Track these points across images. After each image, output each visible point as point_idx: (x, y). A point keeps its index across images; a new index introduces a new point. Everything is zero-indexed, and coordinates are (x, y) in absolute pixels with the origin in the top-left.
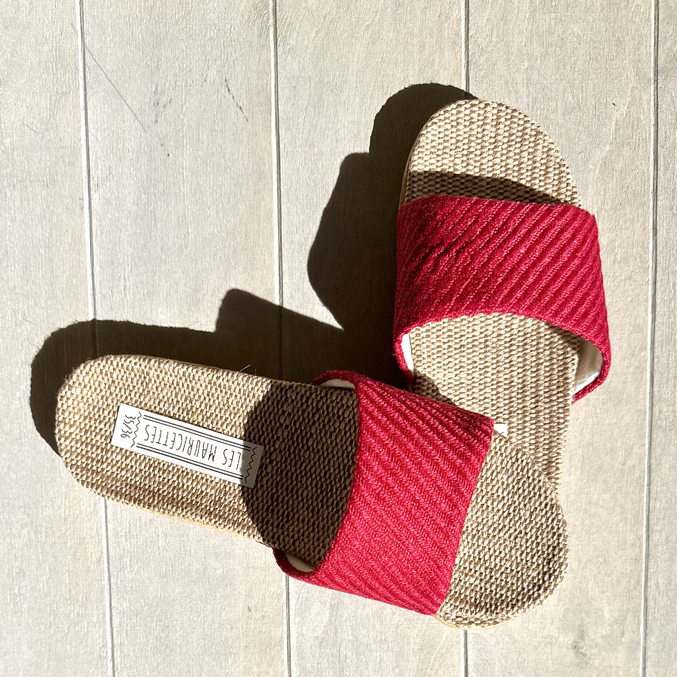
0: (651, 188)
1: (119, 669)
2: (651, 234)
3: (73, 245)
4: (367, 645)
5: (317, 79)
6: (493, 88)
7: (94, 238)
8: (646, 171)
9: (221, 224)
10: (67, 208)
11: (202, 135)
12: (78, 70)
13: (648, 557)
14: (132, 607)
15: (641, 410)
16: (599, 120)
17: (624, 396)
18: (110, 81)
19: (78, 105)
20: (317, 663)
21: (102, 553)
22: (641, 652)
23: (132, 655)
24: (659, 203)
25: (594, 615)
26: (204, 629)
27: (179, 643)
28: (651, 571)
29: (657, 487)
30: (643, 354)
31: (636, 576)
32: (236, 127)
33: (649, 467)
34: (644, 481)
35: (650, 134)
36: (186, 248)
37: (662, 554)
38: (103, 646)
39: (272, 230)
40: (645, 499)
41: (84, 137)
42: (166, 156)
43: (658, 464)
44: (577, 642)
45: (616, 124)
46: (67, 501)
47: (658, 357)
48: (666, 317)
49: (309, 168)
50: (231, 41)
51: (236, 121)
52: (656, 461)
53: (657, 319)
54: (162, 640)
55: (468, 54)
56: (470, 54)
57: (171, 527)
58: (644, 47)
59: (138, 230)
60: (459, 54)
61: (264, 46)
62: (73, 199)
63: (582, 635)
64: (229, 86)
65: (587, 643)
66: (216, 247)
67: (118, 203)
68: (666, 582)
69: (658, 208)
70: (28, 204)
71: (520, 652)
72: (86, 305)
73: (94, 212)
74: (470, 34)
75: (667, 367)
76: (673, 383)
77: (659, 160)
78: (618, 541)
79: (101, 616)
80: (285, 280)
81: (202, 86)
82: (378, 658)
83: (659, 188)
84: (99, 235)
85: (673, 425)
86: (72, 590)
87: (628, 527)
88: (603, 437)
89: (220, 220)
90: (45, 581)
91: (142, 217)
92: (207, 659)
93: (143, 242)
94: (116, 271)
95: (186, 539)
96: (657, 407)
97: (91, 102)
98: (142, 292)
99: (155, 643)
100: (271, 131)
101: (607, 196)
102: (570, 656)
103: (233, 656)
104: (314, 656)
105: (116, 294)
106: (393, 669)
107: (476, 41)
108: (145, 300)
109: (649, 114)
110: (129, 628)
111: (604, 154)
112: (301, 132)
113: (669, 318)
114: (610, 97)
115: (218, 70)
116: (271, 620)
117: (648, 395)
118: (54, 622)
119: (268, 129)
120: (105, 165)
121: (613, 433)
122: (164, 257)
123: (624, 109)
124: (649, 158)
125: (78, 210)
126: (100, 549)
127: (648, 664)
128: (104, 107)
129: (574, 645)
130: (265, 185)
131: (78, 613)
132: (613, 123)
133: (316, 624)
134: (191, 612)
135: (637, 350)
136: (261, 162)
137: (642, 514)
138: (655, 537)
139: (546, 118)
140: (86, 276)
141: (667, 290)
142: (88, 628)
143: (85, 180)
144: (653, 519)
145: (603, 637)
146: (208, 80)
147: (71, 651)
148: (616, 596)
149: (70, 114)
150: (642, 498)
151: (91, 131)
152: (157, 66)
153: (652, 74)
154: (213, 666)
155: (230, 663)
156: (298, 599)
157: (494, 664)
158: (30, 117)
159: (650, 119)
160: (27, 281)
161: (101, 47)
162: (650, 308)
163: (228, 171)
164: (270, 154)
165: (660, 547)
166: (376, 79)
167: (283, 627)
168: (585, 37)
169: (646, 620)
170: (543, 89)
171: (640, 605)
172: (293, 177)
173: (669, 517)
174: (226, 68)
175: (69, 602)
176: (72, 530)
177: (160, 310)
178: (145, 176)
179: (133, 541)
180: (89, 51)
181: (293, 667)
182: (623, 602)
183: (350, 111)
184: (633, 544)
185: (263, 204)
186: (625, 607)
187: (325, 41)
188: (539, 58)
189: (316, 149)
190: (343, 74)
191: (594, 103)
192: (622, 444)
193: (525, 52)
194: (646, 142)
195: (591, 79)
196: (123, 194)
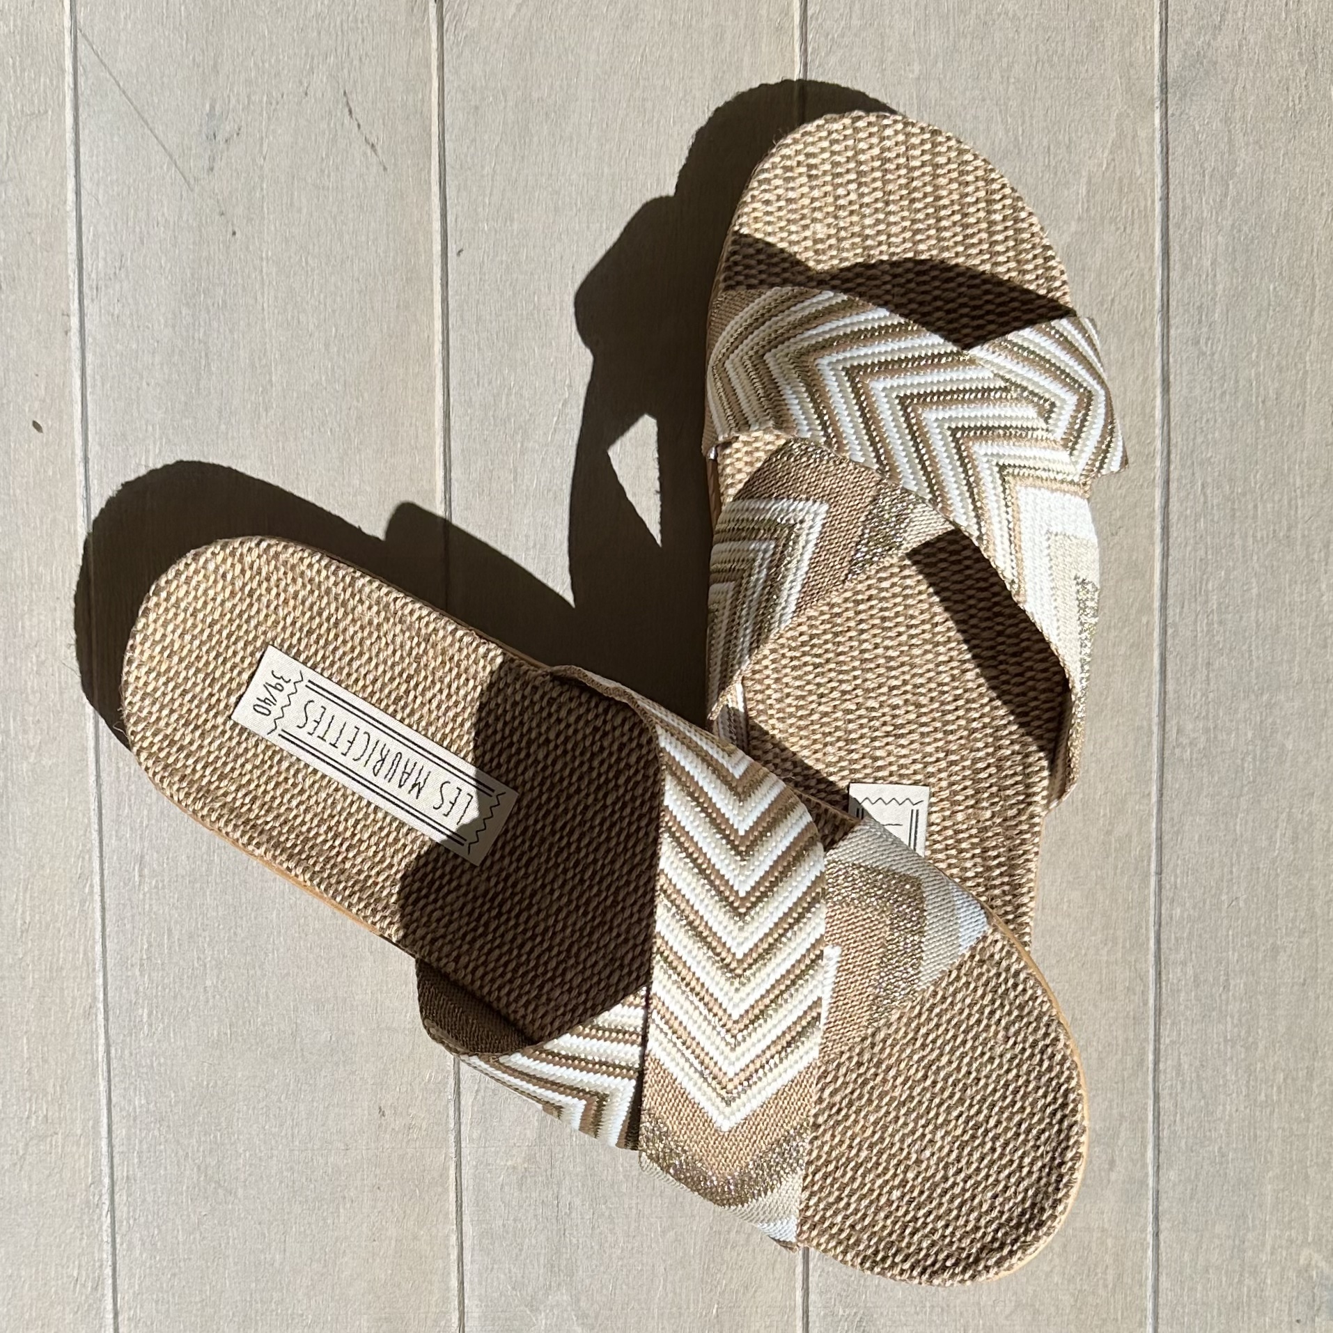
0: (1157, 304)
1: (124, 1229)
2: (1159, 391)
3: (48, 401)
4: (612, 1186)
5: (520, 93)
7: (89, 390)
8: (1146, 271)
9: (333, 367)
10: (38, 331)
11: (299, 197)
12: (63, 71)
13: (1160, 1014)
14: (151, 1106)
15: (1140, 728)
16: (1056, 174)
18: (124, 92)
19: (62, 137)
20: (515, 1220)
21: (95, 999)
22: (1150, 1202)
23: (149, 1199)
24: (1172, 332)
26: (291, 1151)
27: (242, 1177)
28: (1165, 1040)
29: (1176, 877)
30: (1144, 620)
31: (1135, 1051)
32: (364, 182)
33: (1160, 838)
34: (1149, 865)
35: (1153, 202)
36: (266, 410)
37: (1186, 1007)
38: (93, 1183)
39: (432, 378)
40: (1152, 899)
41: (71, 197)
42: (229, 235)
43: (1177, 833)
45: (1089, 182)
46: (28, 896)
47: (1175, 625)
48: (1189, 548)
49: (502, 262)
50: (356, 21)
51: (363, 169)
52: (1173, 826)
53: (1171, 552)
54: (210, 1172)
55: (806, 50)
56: (810, 50)
57: (230, 949)
58: (1139, 38)
59: (175, 376)
60: (789, 48)
61: (419, 31)
62: (50, 314)
64: (352, 105)
66: (323, 409)
67: (135, 324)
68: (1198, 1063)
69: (1172, 341)
72: (72, 518)
73: (89, 340)
74: (810, 13)
75: (1193, 645)
76: (1204, 676)
77: (1171, 251)
78: (1100, 982)
79: (91, 1123)
80: (456, 474)
81: (299, 103)
82: (634, 1211)
83: (1173, 303)
84: (99, 384)
85: (1205, 756)
86: (35, 1072)
87: (1120, 955)
89: (331, 359)
91: (181, 351)
92: (297, 1209)
93: (183, 399)
94: (132, 453)
95: (259, 973)
96: (1174, 722)
97: (87, 132)
99: (195, 1178)
100: (430, 189)
103: (348, 1205)
104: (508, 1205)
106: (663, 1232)
107: (821, 25)
109: (1152, 163)
110: (145, 1147)
112: (488, 192)
113: (1195, 549)
114: (1076, 131)
115: (330, 74)
116: (424, 1133)
117: (1155, 697)
119: (425, 187)
120: (111, 251)
122: (223, 427)
123: (1104, 156)
124: (1152, 246)
125: (59, 335)
126: (90, 991)
127: (1164, 1225)
128: (112, 141)
130: (419, 293)
131: (46, 1116)
132: (1084, 180)
133: (512, 1142)
134: (268, 1116)
135: (1134, 611)
136: (411, 250)
137: (1147, 929)
138: (1172, 975)
140: (73, 463)
141: (1191, 497)
142: (63, 1147)
143: (74, 278)
144: (1169, 940)
146: (311, 93)
147: (30, 1192)
149: (47, 154)
150: (1146, 899)
151: (87, 185)
152: (215, 66)
153: (1157, 90)
154: (310, 1224)
155: (342, 1220)
156: (477, 1091)
159: (1153, 173)
161: (109, 29)
162: (1158, 531)
163: (348, 265)
164: (428, 234)
165: (1183, 994)
166: (631, 95)
167: (448, 1148)
168: (1028, 20)
169: (1158, 1138)
170: (950, 117)
171: (1145, 1109)
172: (473, 279)
173: (1200, 936)
174: (346, 71)
175: (28, 1094)
176: (37, 953)
178: (188, 272)
179: (154, 975)
180: (84, 35)
181: (467, 1227)
182: (1111, 1101)
183: (581, 153)
184: (1128, 989)
185: (414, 328)
186: (1115, 1111)
187: (534, 22)
188: (940, 59)
189: (515, 226)
190: (569, 86)
191: (1045, 144)
192: (1106, 793)
193: (913, 46)
194: (1145, 216)
195: (1040, 99)
196: (146, 306)
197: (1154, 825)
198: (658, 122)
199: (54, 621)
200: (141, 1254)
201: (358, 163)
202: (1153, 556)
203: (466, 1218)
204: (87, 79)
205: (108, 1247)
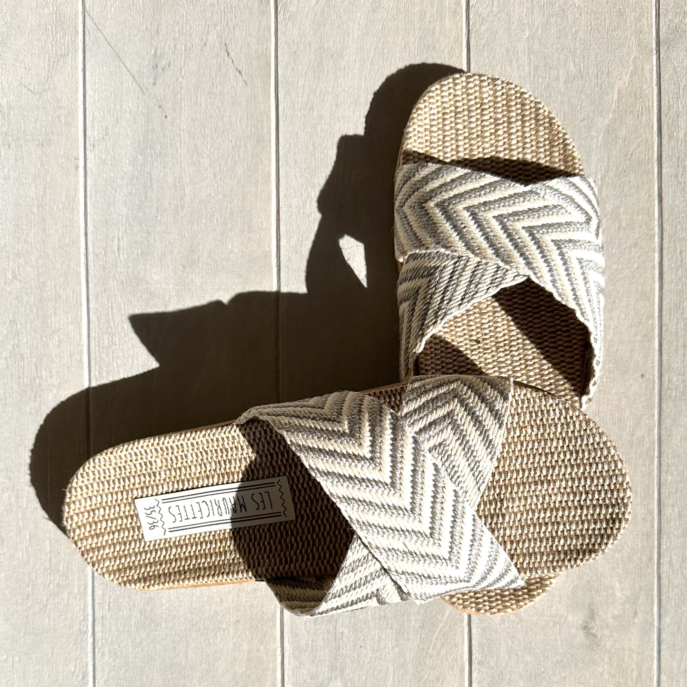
0: (655, 156)
1: (100, 644)
2: (656, 202)
3: (67, 204)
4: (365, 622)
5: (318, 45)
6: (494, 56)
7: (88, 198)
8: (649, 139)
9: (218, 186)
10: (62, 168)
11: (201, 97)
12: (77, 32)
13: (660, 533)
15: (649, 379)
16: (601, 88)
17: (632, 364)
18: (109, 44)
19: (76, 67)
20: (312, 641)
22: (656, 634)
23: (114, 629)
24: (663, 171)
25: (605, 594)
26: (192, 603)
27: (165, 617)
28: (664, 547)
29: (668, 459)
30: (650, 322)
31: (648, 552)
32: (235, 90)
33: (660, 438)
34: (654, 453)
35: (653, 103)
36: (182, 209)
37: (675, 529)
38: (83, 620)
39: (270, 192)
40: (656, 472)
41: (81, 98)
42: (164, 118)
43: (669, 436)
44: (587, 623)
45: (619, 93)
47: (666, 325)
48: (673, 285)
49: (308, 132)
50: (232, 7)
51: (235, 84)
52: (666, 432)
53: (664, 286)
54: (147, 614)
55: (469, 23)
56: (471, 23)
58: (645, 18)
59: (134, 191)
60: (460, 22)
61: (265, 13)
62: (68, 158)
63: (592, 615)
64: (229, 51)
65: (598, 623)
66: (212, 208)
67: (113, 164)
68: (681, 559)
69: (663, 176)
70: (23, 163)
71: (527, 632)
72: (79, 265)
73: (89, 172)
74: (471, 4)
75: (676, 336)
76: (682, 352)
77: (663, 128)
79: (83, 587)
80: (283, 243)
81: (201, 50)
82: (377, 636)
83: (664, 156)
84: (93, 194)
85: (683, 395)
86: (53, 559)
87: (639, 500)
88: (610, 407)
89: (217, 182)
90: (24, 549)
91: (137, 178)
92: (194, 635)
93: (138, 203)
94: (110, 231)
96: (666, 376)
97: (89, 64)
98: (135, 252)
99: (139, 616)
100: (269, 94)
101: (611, 163)
102: (580, 637)
103: (222, 632)
104: (308, 633)
105: (109, 254)
106: (393, 648)
107: (477, 11)
108: (139, 260)
109: (652, 83)
110: (112, 600)
111: (607, 122)
112: (300, 96)
113: (677, 285)
114: (612, 66)
115: (218, 35)
116: (263, 593)
117: (656, 363)
118: (33, 593)
119: (267, 93)
120: (101, 126)
121: (621, 403)
122: (159, 218)
123: (626, 79)
124: (653, 126)
125: (73, 170)
127: (663, 647)
128: (103, 69)
129: (584, 625)
130: (264, 148)
131: (58, 584)
132: (616, 91)
135: (644, 317)
136: (260, 126)
137: (653, 487)
138: (667, 511)
139: (548, 86)
140: (79, 236)
141: (674, 257)
142: (68, 600)
143: (81, 140)
144: (665, 493)
145: (615, 617)
146: (208, 44)
147: (49, 624)
148: (627, 573)
149: (69, 76)
150: (653, 471)
151: (89, 92)
152: (157, 31)
153: (654, 45)
154: (201, 642)
155: (218, 640)
157: (500, 644)
158: (28, 78)
159: (653, 88)
160: (19, 239)
161: (102, 11)
162: (657, 276)
163: (226, 133)
164: (269, 118)
165: (673, 522)
166: (377, 46)
168: (586, 9)
169: (660, 600)
170: (545, 58)
171: (653, 584)
172: (292, 141)
173: (682, 491)
174: (226, 33)
175: (49, 571)
177: (154, 271)
178: (142, 137)
180: (89, 15)
181: (286, 645)
182: (635, 580)
183: (350, 76)
184: (644, 519)
185: (261, 167)
186: (637, 585)
187: (325, 9)
188: (540, 28)
189: (315, 113)
190: (344, 41)
191: (596, 72)
192: (630, 414)
193: (526, 22)
194: (649, 110)
195: (593, 49)
196: (119, 155)
197: (656, 431)
198: (391, 60)
199: (67, 319)
200: (109, 659)
201: (232, 80)
202: (654, 289)
203: (286, 640)
204: (90, 36)
205: (90, 655)
